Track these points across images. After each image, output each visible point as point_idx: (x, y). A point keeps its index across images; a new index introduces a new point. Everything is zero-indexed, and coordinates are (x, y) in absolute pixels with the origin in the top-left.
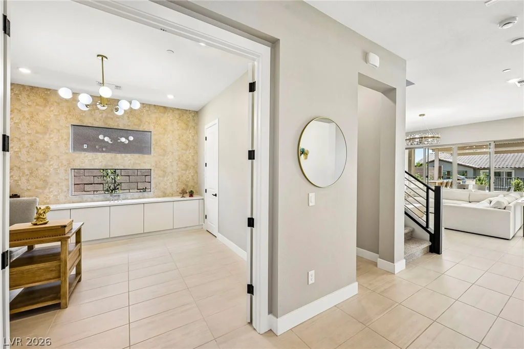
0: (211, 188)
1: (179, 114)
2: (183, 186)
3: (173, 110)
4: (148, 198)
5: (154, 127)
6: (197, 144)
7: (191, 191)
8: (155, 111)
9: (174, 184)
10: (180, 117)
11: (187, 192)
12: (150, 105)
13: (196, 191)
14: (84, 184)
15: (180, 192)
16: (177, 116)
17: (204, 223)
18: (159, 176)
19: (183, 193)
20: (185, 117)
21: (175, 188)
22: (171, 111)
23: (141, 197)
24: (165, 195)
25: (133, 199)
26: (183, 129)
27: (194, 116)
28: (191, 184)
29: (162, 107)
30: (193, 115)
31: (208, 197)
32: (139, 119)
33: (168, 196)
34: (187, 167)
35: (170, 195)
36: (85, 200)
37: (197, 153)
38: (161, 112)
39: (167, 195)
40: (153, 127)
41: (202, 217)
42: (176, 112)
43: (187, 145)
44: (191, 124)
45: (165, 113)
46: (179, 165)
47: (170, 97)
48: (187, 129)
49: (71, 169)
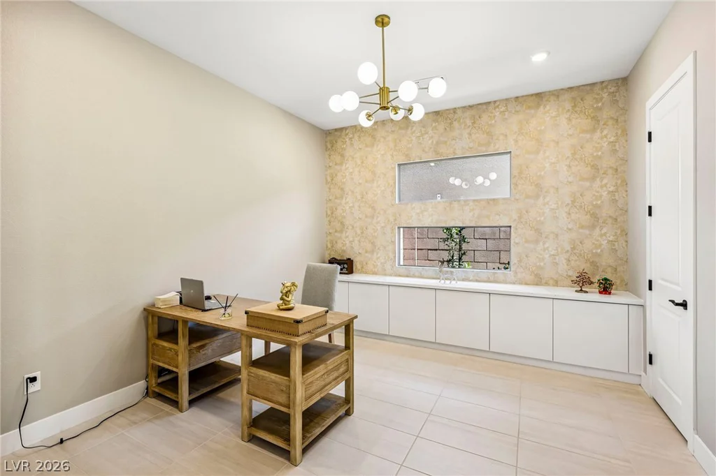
0: (663, 279)
1: (574, 99)
2: (584, 266)
3: (557, 94)
4: (505, 282)
5: (516, 141)
6: (625, 161)
7: (606, 280)
8: (518, 109)
9: (562, 259)
10: (575, 106)
11: (595, 280)
12: (507, 100)
13: (622, 280)
14: (428, 250)
15: (575, 278)
16: (568, 106)
17: (646, 372)
18: (527, 241)
19: (582, 282)
20: (589, 100)
21: (563, 267)
22: (552, 98)
23: (492, 279)
24: (539, 282)
25: (477, 281)
26: (583, 131)
27: (618, 91)
28: (607, 260)
29: (532, 95)
30: (613, 89)
31: (657, 303)
32: (488, 133)
33: (547, 284)
34: (595, 220)
35: (551, 282)
36: (412, 273)
37: (625, 183)
38: (529, 108)
39: (544, 281)
40: (513, 142)
41: (640, 358)
42: (567, 96)
43: (595, 167)
44: (607, 113)
45: (538, 106)
46: (573, 216)
47: (540, 58)
48: (594, 130)
49: (399, 228)
